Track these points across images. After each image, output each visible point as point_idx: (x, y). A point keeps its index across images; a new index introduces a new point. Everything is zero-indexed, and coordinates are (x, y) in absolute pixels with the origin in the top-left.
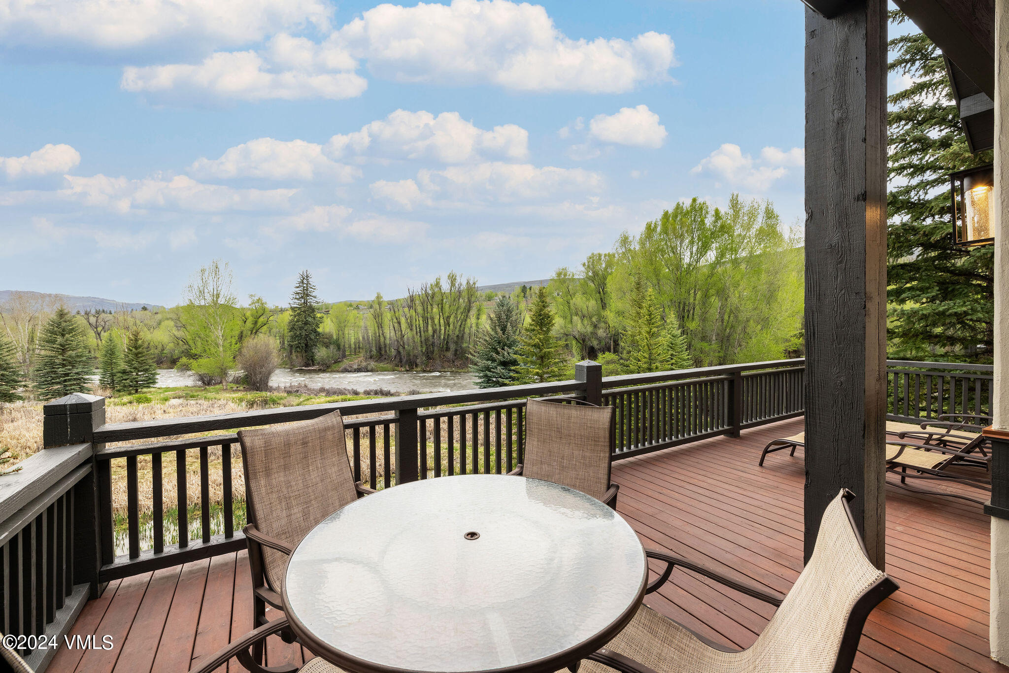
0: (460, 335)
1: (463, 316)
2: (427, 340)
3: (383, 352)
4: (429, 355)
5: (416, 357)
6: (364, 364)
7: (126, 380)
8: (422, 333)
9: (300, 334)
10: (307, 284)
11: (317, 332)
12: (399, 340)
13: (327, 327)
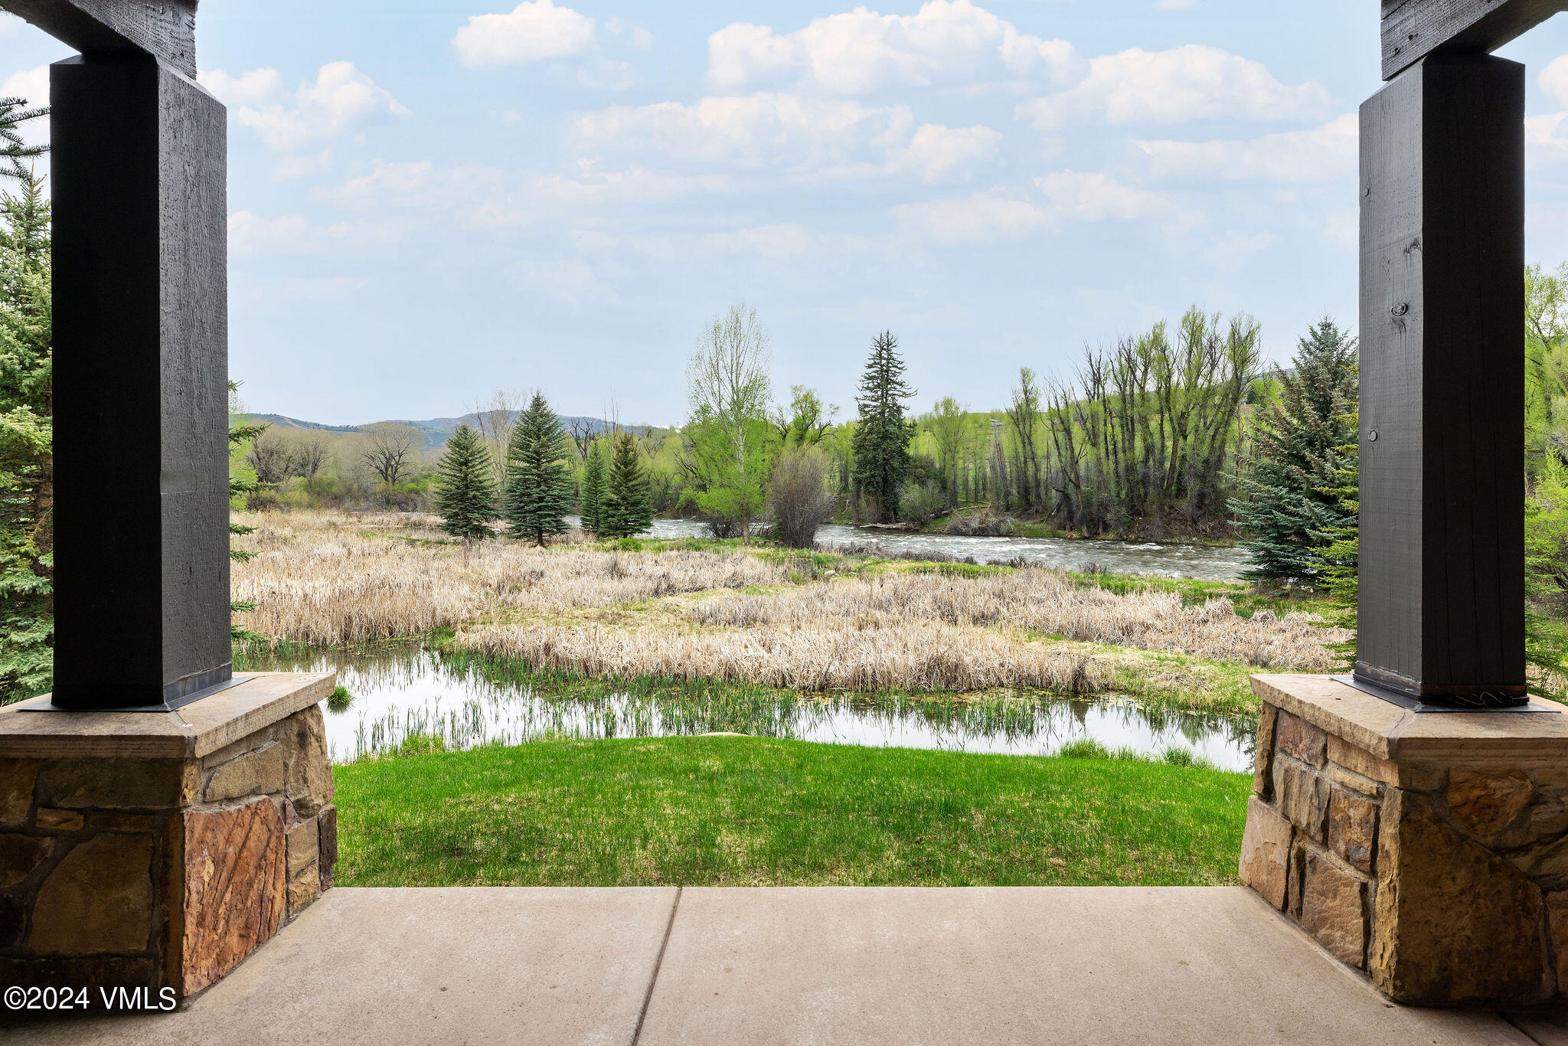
0: (1212, 460)
1: (1220, 414)
2: (1130, 468)
3: (1033, 498)
4: (1136, 508)
5: (1104, 507)
6: (993, 520)
7: (613, 517)
8: (1121, 455)
9: (874, 457)
10: (887, 359)
11: (904, 454)
12: (1068, 470)
13: (924, 446)
